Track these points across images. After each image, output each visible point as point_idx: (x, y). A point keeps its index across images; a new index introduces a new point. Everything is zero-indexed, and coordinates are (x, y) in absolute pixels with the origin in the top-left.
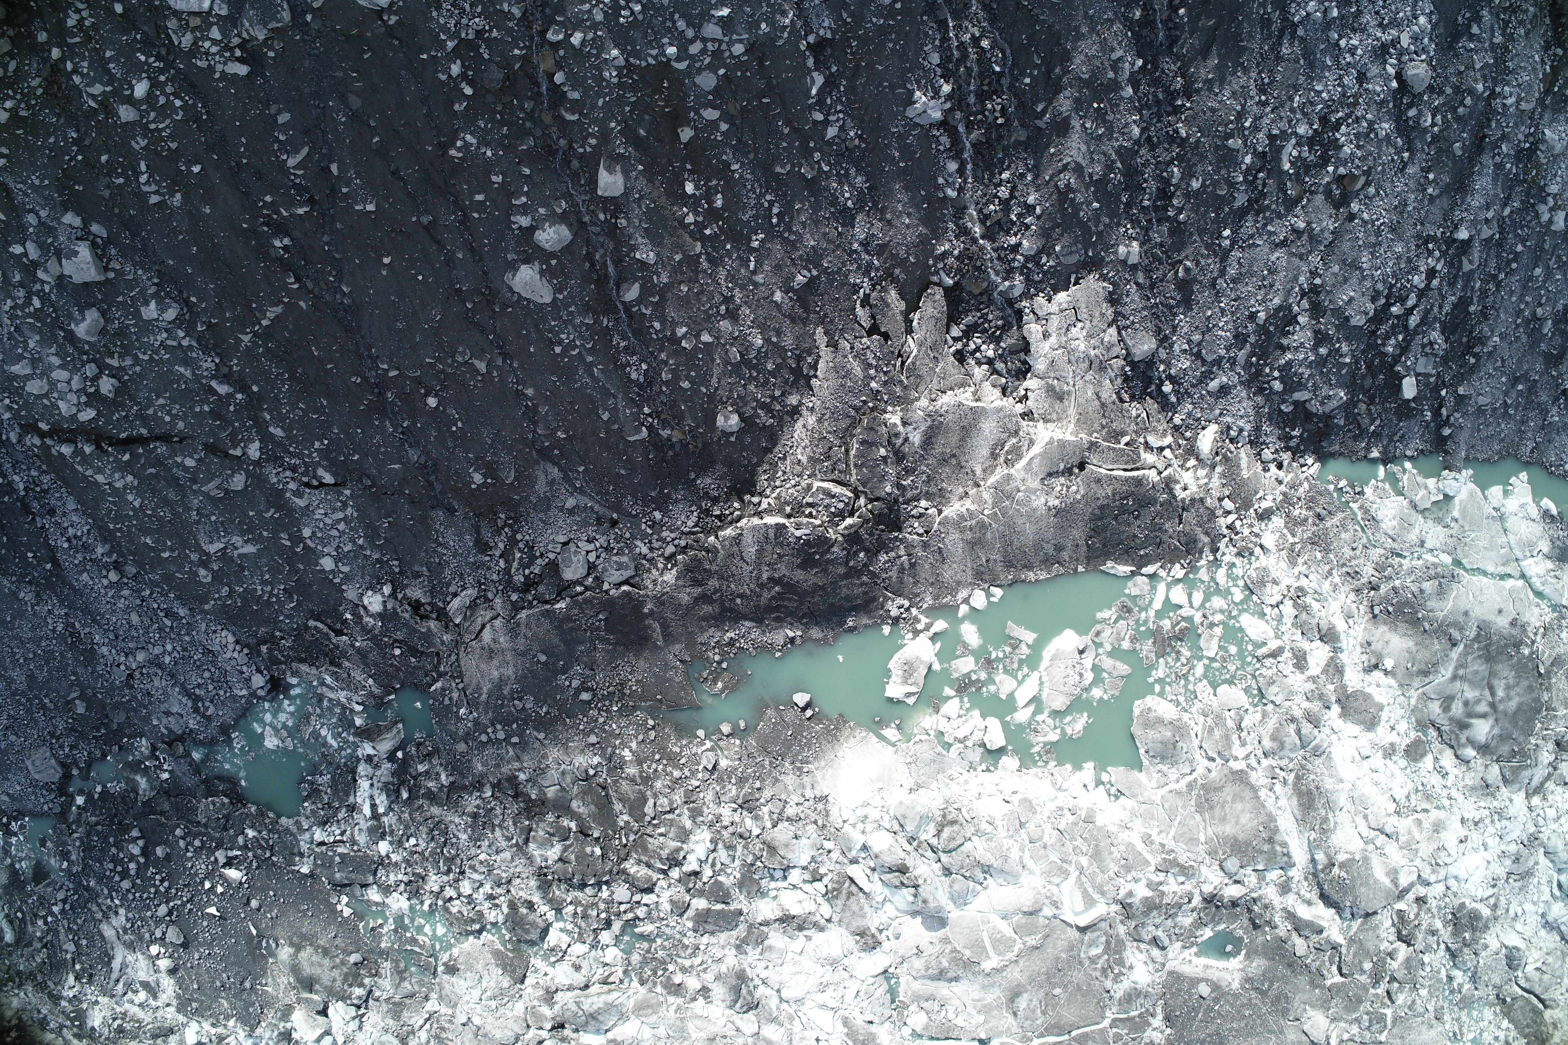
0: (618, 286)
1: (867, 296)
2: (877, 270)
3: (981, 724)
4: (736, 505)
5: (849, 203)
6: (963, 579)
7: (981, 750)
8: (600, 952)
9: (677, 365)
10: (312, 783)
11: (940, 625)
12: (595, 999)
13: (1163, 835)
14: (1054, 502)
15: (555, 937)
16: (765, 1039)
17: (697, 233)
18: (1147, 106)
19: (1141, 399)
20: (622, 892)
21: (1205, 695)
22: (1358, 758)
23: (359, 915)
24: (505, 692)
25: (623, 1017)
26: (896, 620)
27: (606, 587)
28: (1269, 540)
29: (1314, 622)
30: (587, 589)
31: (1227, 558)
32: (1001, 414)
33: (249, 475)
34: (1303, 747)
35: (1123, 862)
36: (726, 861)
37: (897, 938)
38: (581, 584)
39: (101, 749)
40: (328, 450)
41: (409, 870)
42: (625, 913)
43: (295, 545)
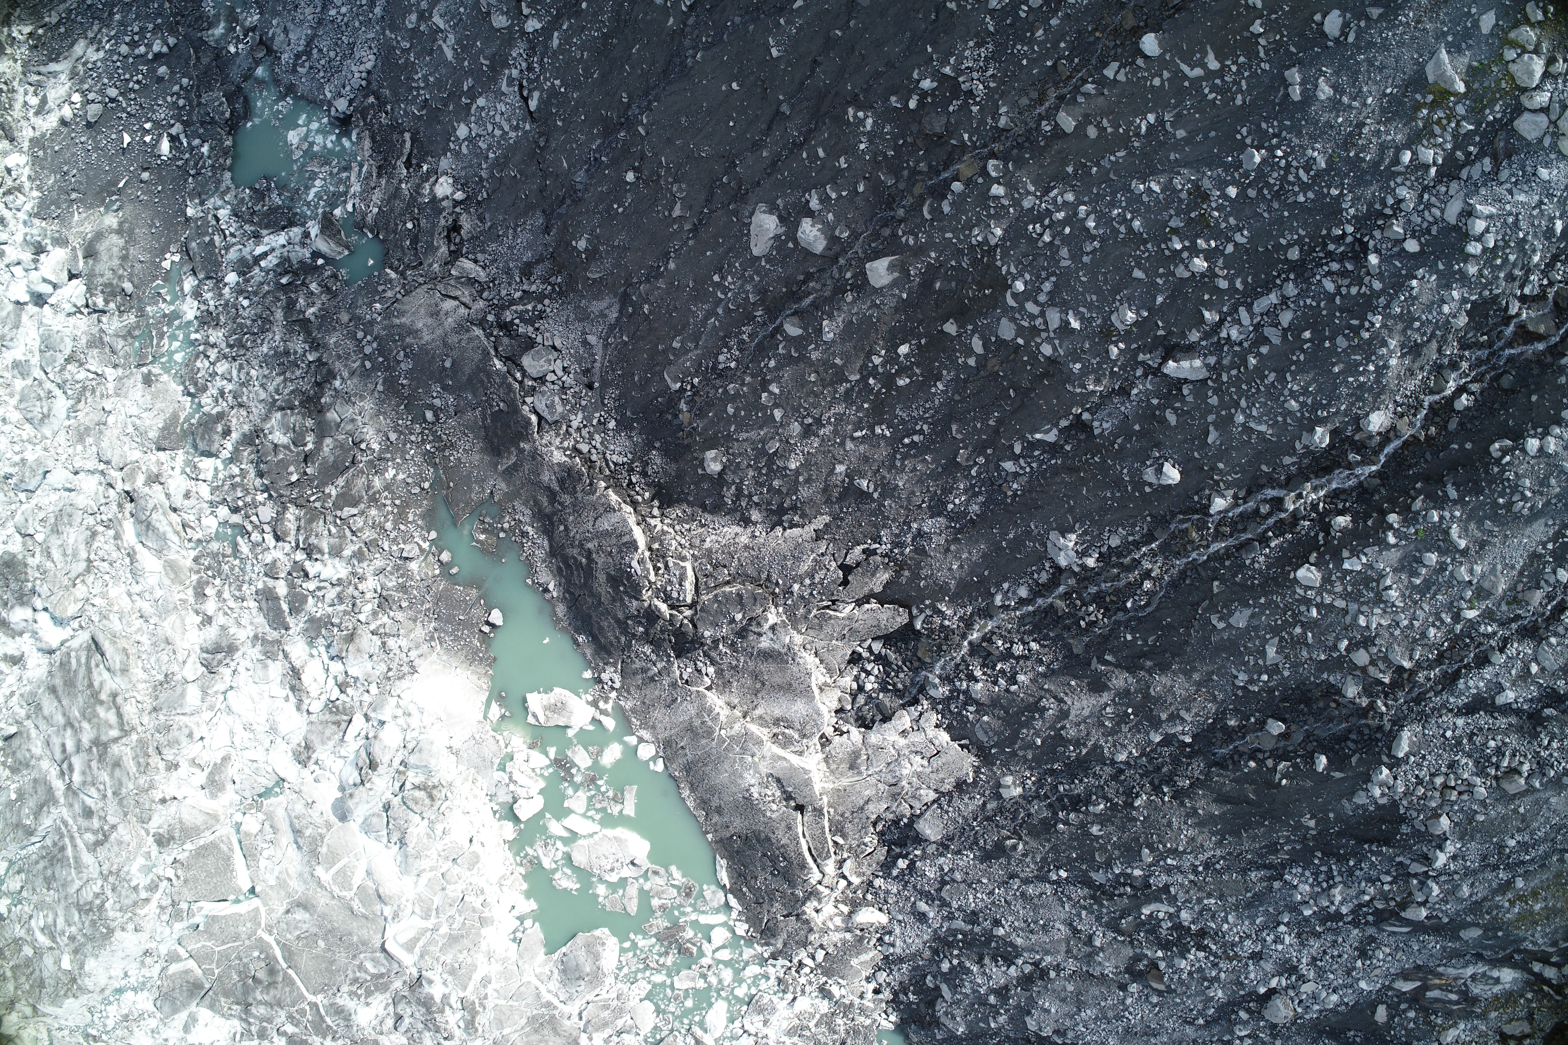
0: (795, 314)
1: (874, 552)
4: (647, 495)
5: (951, 506)
6: (659, 731)
7: (511, 800)
8: (209, 511)
9: (744, 396)
10: (269, 189)
12: (165, 522)
13: (496, 995)
14: (755, 792)
15: (207, 465)
16: (184, 690)
17: (867, 372)
18: (1151, 760)
19: (882, 841)
20: (267, 512)
21: (637, 991)
24: (408, 340)
25: (159, 552)
26: (599, 681)
27: (529, 400)
28: (803, 1004)
30: (521, 383)
31: (771, 970)
32: (815, 716)
33: (509, 28)
35: (457, 966)
36: (328, 600)
37: (316, 780)
38: (522, 375)
40: (556, 95)
41: (219, 309)
42: (250, 522)
43: (467, 95)
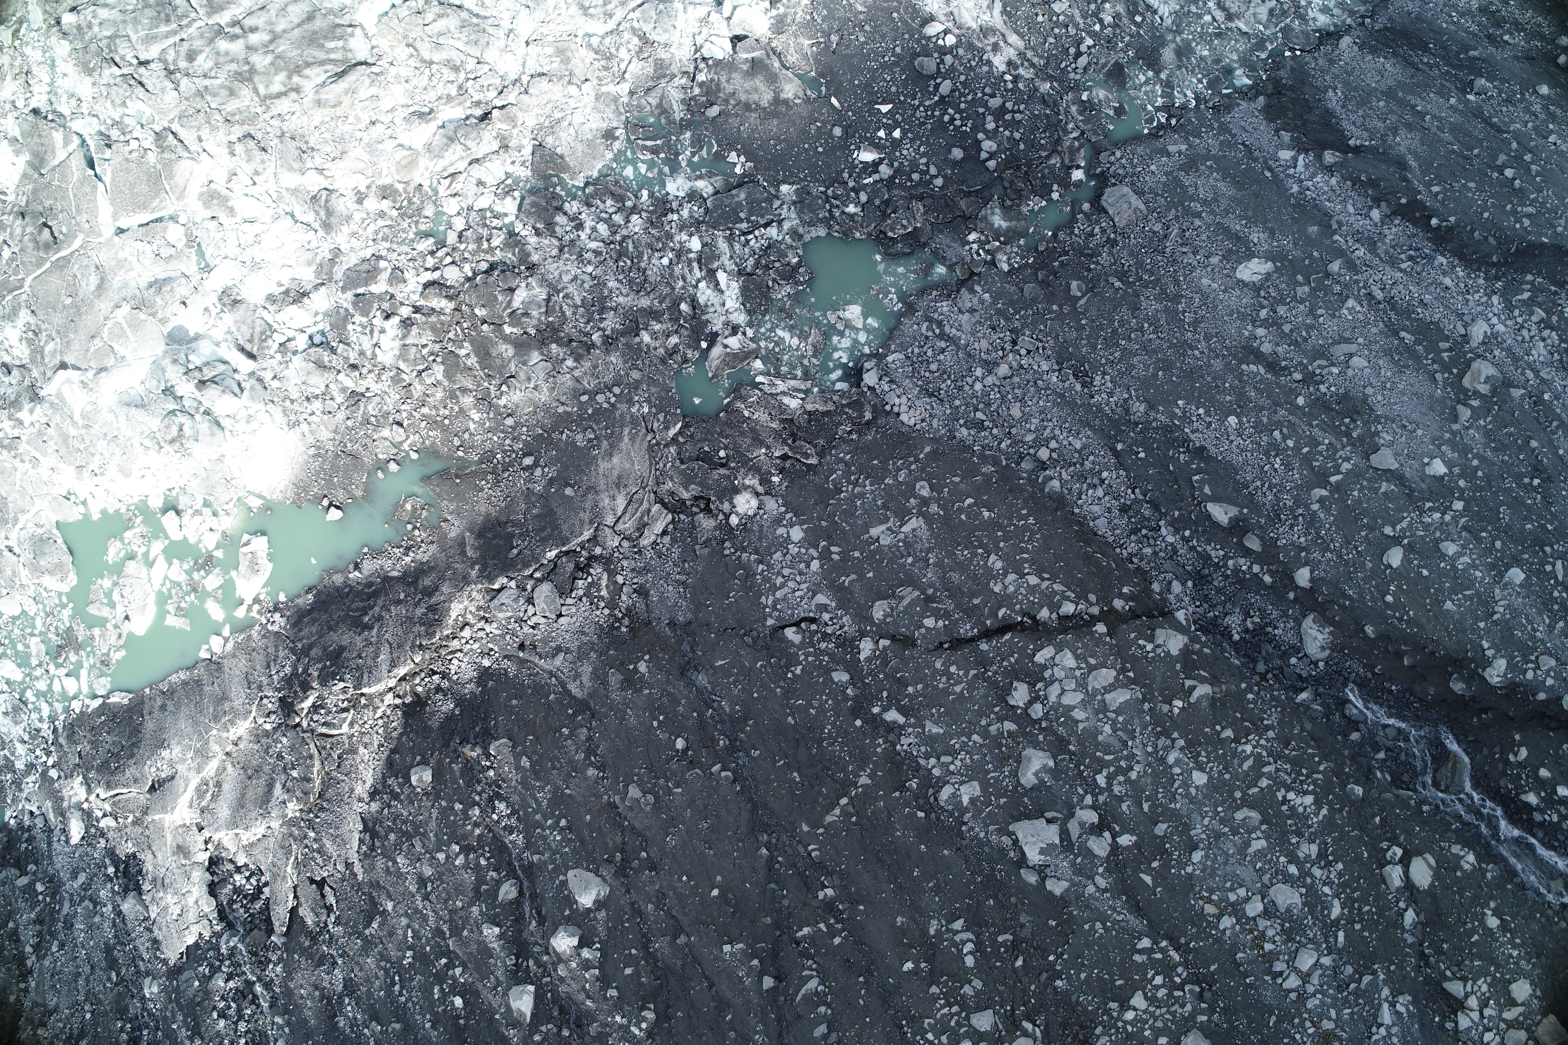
0: (521, 893)
1: (329, 915)
2: (324, 941)
4: (420, 689)
5: (347, 1001)
6: (231, 661)
7: (180, 508)
8: (463, 205)
9: (464, 825)
10: (797, 284)
12: (454, 158)
14: (165, 753)
15: (509, 206)
16: (296, 172)
20: (452, 275)
21: (28, 604)
23: (719, 157)
24: (605, 443)
26: (276, 609)
27: (513, 584)
30: (531, 577)
32: (217, 826)
33: (871, 620)
36: (362, 339)
37: (207, 311)
38: (538, 580)
39: (1059, 242)
40: (787, 668)
41: (668, 228)
42: (448, 254)
43: (827, 549)
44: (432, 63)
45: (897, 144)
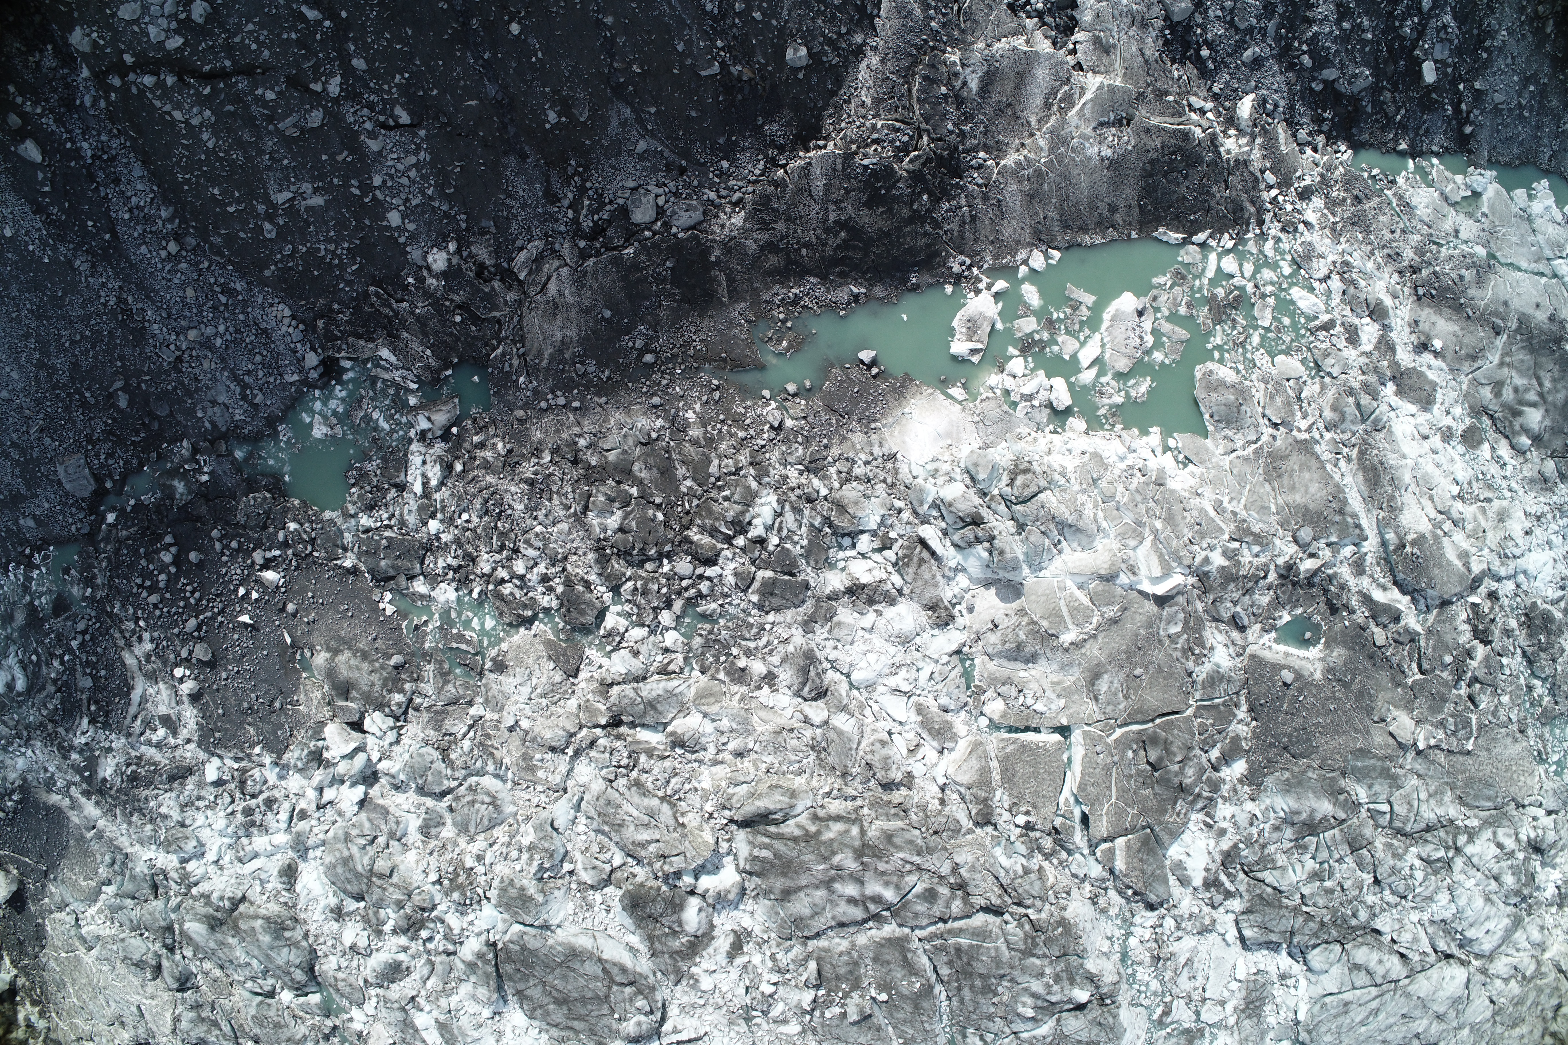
3: (1047, 383)
4: (802, 154)
6: (1022, 238)
7: (1048, 411)
8: (660, 637)
10: (359, 470)
11: (1001, 285)
12: (655, 685)
13: (1234, 503)
14: (1107, 152)
15: (611, 621)
16: (835, 729)
19: (1182, 63)
20: (684, 566)
21: (1264, 363)
22: (1417, 436)
24: (567, 356)
25: (683, 709)
26: (958, 279)
27: (674, 230)
28: (1311, 216)
29: (1363, 296)
30: (655, 233)
31: (1273, 232)
32: (1053, 62)
33: (327, 112)
34: (1363, 421)
35: (1197, 527)
36: (794, 527)
37: (971, 610)
38: (649, 230)
39: (138, 457)
40: (408, 85)
41: (459, 552)
42: (686, 589)
43: (364, 194)
44: (663, 799)
45: (243, 582)
